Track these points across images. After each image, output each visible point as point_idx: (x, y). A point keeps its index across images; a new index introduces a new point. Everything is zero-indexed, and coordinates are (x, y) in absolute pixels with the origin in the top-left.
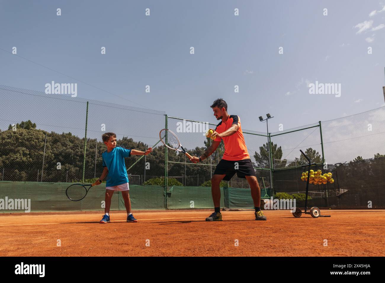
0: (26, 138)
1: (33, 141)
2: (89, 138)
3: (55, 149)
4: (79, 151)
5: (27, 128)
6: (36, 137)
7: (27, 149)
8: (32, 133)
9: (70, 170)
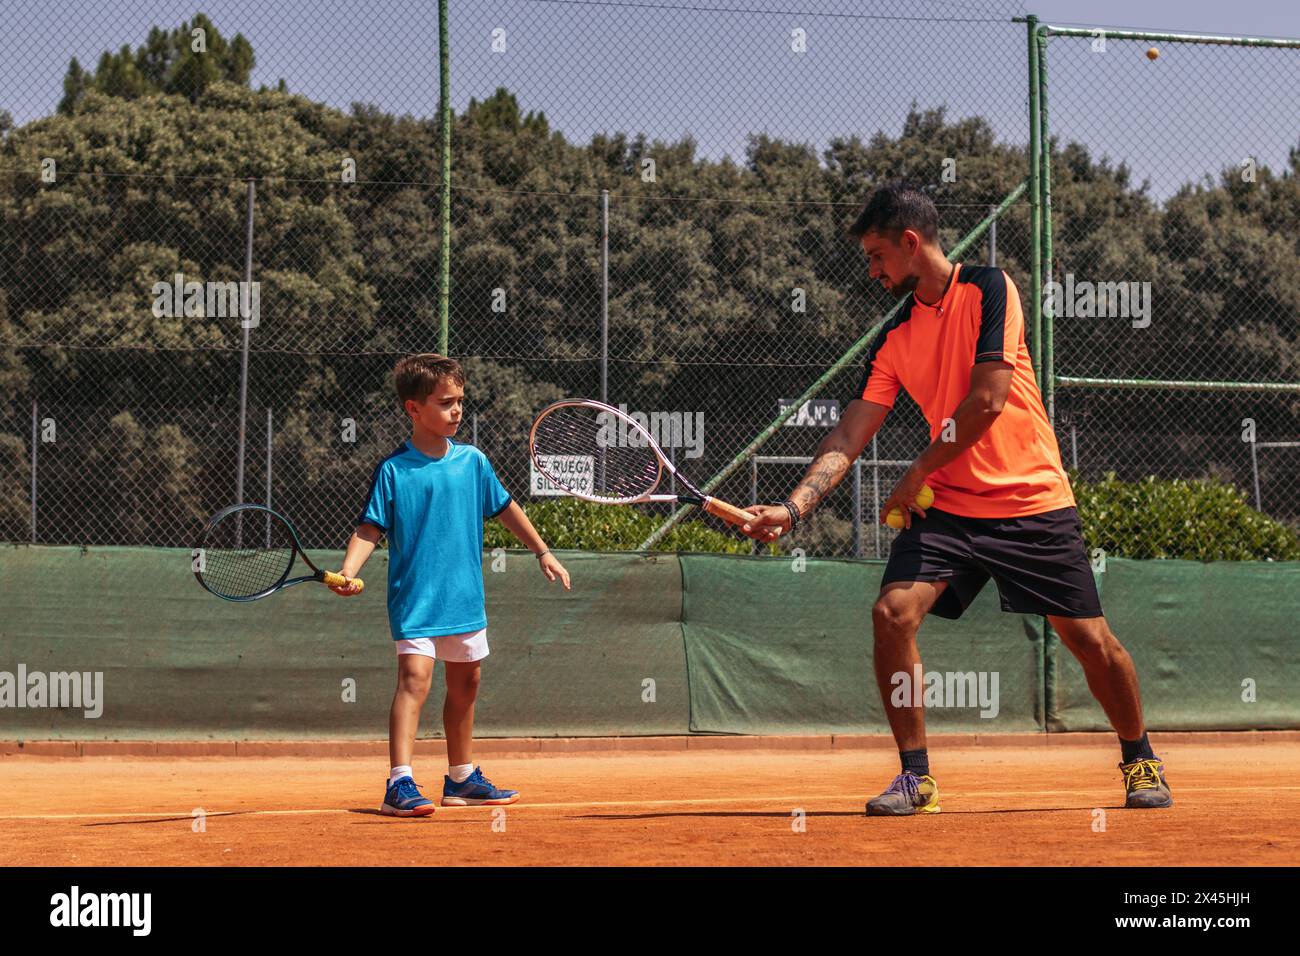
0: (170, 176)
1: (226, 191)
2: (641, 137)
3: (382, 244)
4: (558, 255)
5: (189, 83)
6: (243, 159)
7: (189, 256)
8: (211, 136)
9: (499, 406)
